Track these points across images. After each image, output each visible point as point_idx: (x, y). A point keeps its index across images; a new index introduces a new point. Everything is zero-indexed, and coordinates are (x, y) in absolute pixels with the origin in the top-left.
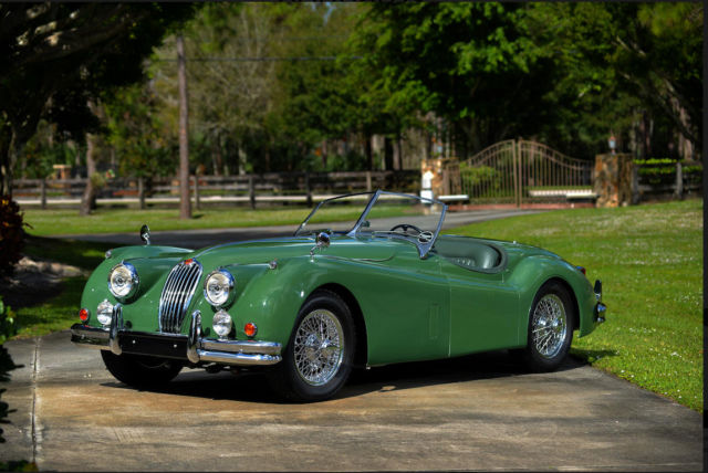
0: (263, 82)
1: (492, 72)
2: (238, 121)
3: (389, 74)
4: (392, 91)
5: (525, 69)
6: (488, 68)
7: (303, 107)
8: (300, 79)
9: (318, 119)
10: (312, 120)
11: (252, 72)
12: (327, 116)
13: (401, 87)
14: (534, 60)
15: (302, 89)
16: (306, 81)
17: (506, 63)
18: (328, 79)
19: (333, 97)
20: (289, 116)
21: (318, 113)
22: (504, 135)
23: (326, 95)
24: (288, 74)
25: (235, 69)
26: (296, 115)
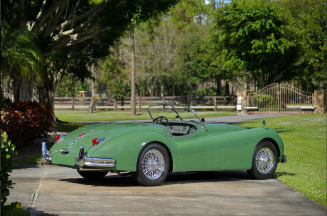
0: (171, 56)
1: (269, 53)
2: (160, 73)
3: (224, 53)
4: (226, 60)
5: (283, 52)
6: (267, 51)
7: (189, 67)
8: (188, 55)
9: (195, 72)
10: (193, 73)
11: (167, 51)
12: (199, 71)
13: (230, 59)
14: (288, 47)
15: (189, 59)
16: (191, 56)
17: (275, 49)
18: (200, 55)
19: (202, 62)
20: (183, 71)
21: (195, 70)
22: (275, 81)
23: (199, 62)
24: (183, 52)
25: (159, 50)
26: (186, 70)
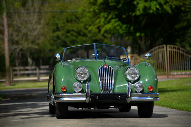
0: (39, 27)
1: (153, 13)
2: (28, 45)
3: (103, 16)
4: (105, 24)
5: (170, 12)
6: (151, 11)
7: (58, 37)
8: (57, 24)
9: (65, 42)
10: (62, 43)
11: (34, 22)
12: (69, 41)
13: (109, 22)
14: (174, 7)
15: (58, 29)
16: (59, 25)
17: (160, 9)
18: (69, 24)
19: (72, 32)
20: (52, 42)
21: (65, 40)
23: (68, 32)
24: (51, 22)
25: (26, 21)
26: (55, 41)
